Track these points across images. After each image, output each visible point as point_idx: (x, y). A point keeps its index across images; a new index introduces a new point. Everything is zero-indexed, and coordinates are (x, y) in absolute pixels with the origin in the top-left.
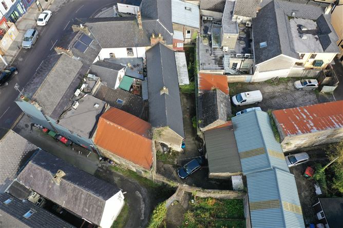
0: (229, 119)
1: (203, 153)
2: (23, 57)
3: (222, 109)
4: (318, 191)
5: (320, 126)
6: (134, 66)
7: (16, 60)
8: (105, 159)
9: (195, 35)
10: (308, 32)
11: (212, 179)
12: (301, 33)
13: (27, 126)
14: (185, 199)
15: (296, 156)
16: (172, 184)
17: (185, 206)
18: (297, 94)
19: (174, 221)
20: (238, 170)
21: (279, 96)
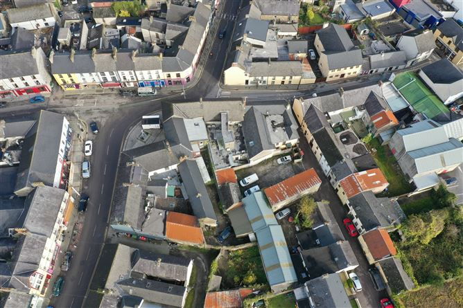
0: (240, 201)
1: (230, 224)
2: (87, 185)
3: (235, 195)
4: (298, 229)
5: (290, 194)
6: (173, 177)
7: (83, 189)
8: (173, 243)
9: (206, 143)
10: (278, 126)
11: (238, 238)
12: (274, 127)
13: (114, 235)
14: (226, 254)
15: (283, 212)
16: (217, 248)
17: (227, 258)
18: (280, 168)
19: (223, 267)
20: (251, 230)
21: (270, 172)
